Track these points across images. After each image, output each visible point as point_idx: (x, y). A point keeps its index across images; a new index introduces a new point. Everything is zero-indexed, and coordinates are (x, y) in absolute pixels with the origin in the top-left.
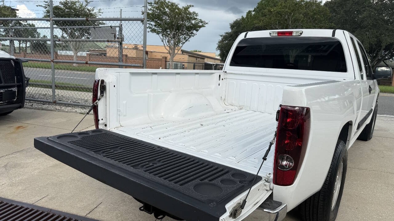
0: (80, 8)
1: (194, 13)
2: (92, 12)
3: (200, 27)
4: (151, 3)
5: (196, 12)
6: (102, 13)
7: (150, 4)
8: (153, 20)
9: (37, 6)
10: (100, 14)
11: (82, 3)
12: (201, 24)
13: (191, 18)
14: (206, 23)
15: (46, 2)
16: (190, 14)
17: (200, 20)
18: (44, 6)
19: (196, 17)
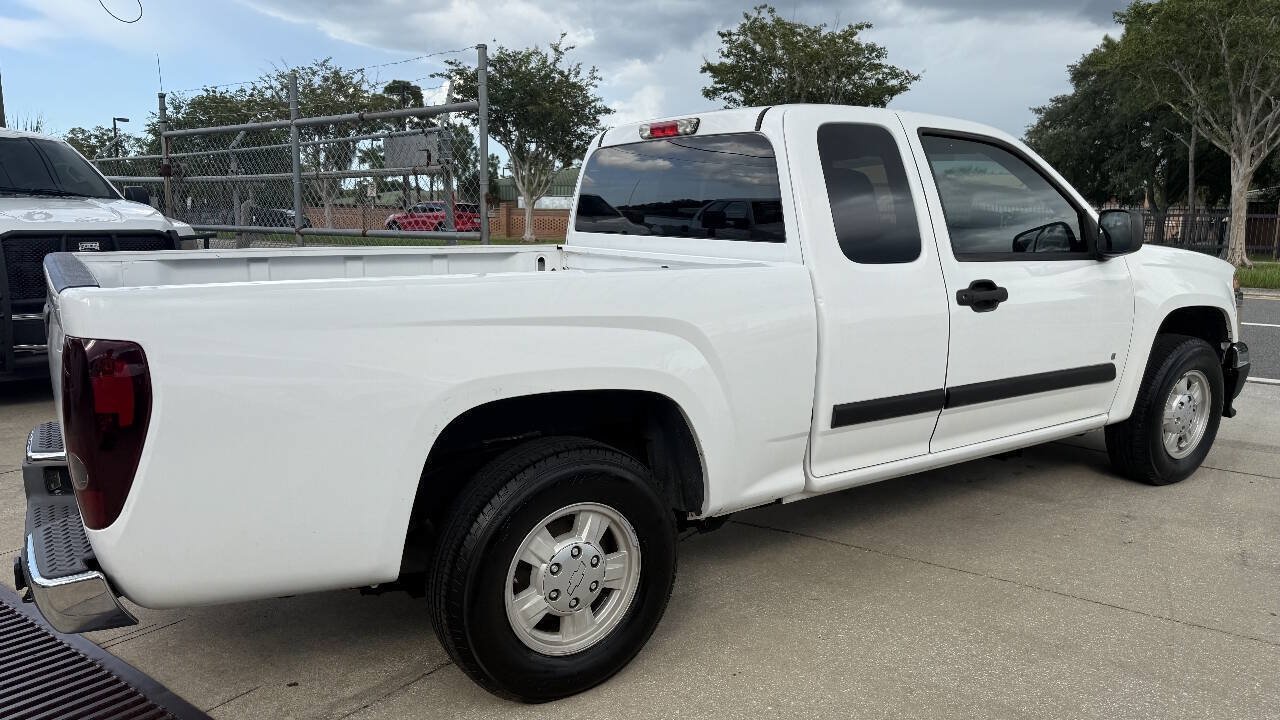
0: (539, 70)
1: (872, 48)
2: (572, 79)
3: (893, 92)
4: (730, 34)
5: (878, 46)
6: (601, 79)
7: (726, 39)
8: (737, 87)
9: (432, 76)
10: (596, 82)
11: (544, 54)
12: (894, 82)
13: (861, 65)
14: (915, 78)
15: (451, 63)
16: (858, 50)
17: (890, 68)
18: (446, 73)
19: (877, 62)
